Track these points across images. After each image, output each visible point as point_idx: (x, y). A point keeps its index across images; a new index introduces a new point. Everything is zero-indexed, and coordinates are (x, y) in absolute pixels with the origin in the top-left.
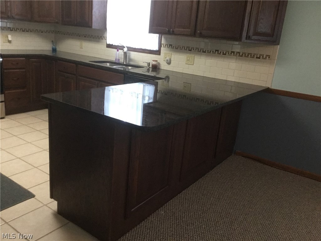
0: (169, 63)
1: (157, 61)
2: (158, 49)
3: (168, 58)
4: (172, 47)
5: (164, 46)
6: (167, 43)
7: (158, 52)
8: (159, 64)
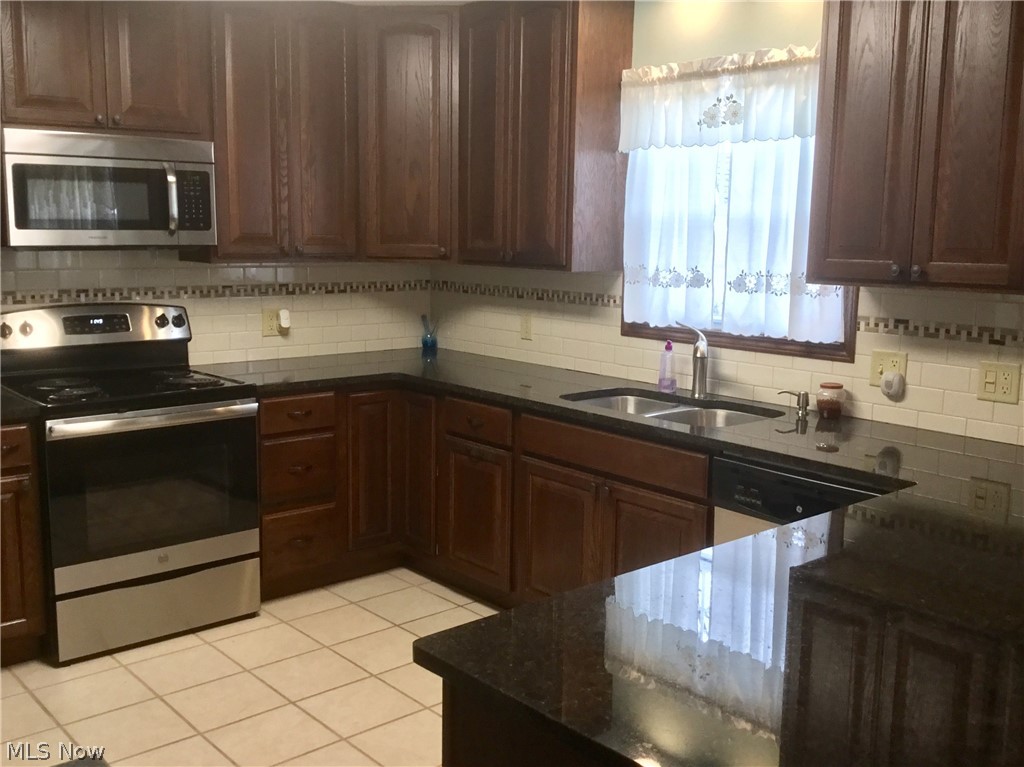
0: (897, 393)
1: (840, 387)
2: (842, 340)
3: (890, 375)
4: (906, 328)
5: (872, 325)
6: (882, 315)
7: (843, 351)
8: (850, 397)
